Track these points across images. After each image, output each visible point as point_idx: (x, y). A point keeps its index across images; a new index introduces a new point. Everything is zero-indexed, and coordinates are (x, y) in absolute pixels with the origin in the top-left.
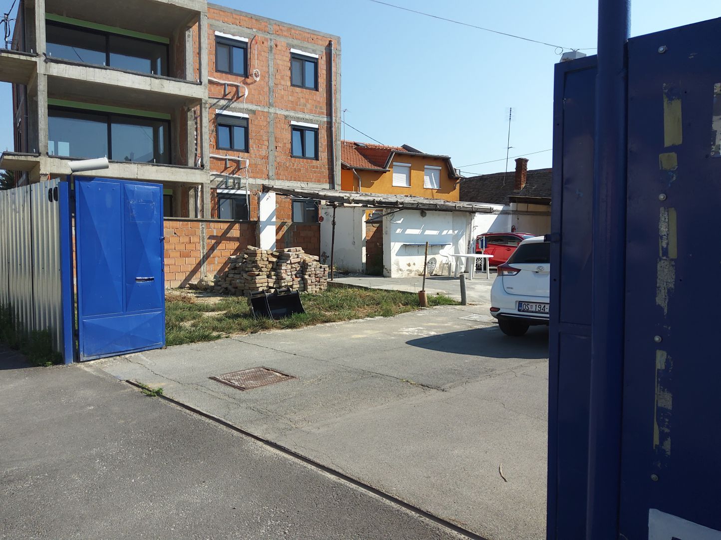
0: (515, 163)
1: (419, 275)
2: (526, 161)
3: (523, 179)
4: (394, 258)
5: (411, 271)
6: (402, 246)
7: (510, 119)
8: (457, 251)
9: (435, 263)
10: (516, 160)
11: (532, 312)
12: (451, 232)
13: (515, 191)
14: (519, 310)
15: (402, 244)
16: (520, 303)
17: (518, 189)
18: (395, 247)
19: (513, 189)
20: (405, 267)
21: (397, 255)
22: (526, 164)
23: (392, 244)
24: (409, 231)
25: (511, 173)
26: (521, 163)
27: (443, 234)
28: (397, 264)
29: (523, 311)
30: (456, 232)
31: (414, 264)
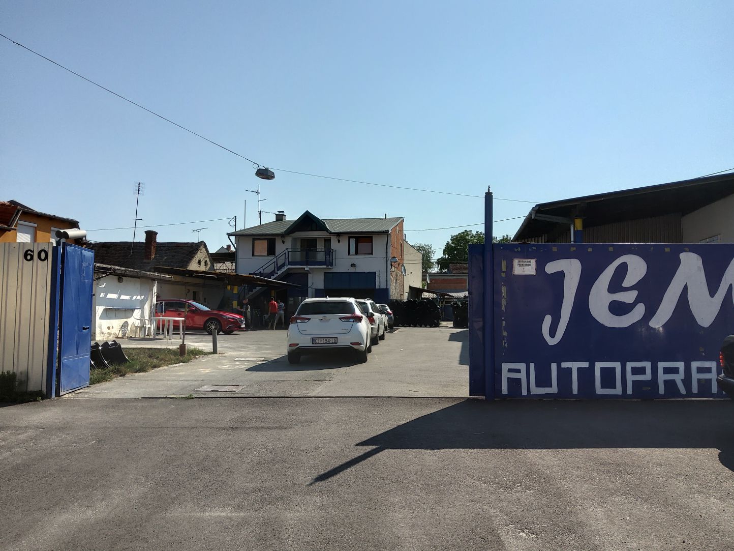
0: (145, 235)
1: (116, 338)
2: (156, 234)
3: (153, 250)
4: (98, 321)
5: (110, 334)
6: (104, 309)
7: (138, 192)
8: (142, 314)
9: (128, 327)
10: (146, 232)
11: (322, 344)
12: (139, 297)
13: (145, 261)
14: (313, 344)
15: (104, 307)
16: (313, 339)
17: (148, 259)
18: (99, 310)
19: (143, 259)
20: (106, 331)
21: (101, 318)
22: (156, 237)
23: (97, 307)
24: (110, 296)
25: (140, 243)
26: (151, 235)
27: (133, 299)
28: (100, 327)
29: (316, 344)
30: (143, 297)
31: (113, 327)
